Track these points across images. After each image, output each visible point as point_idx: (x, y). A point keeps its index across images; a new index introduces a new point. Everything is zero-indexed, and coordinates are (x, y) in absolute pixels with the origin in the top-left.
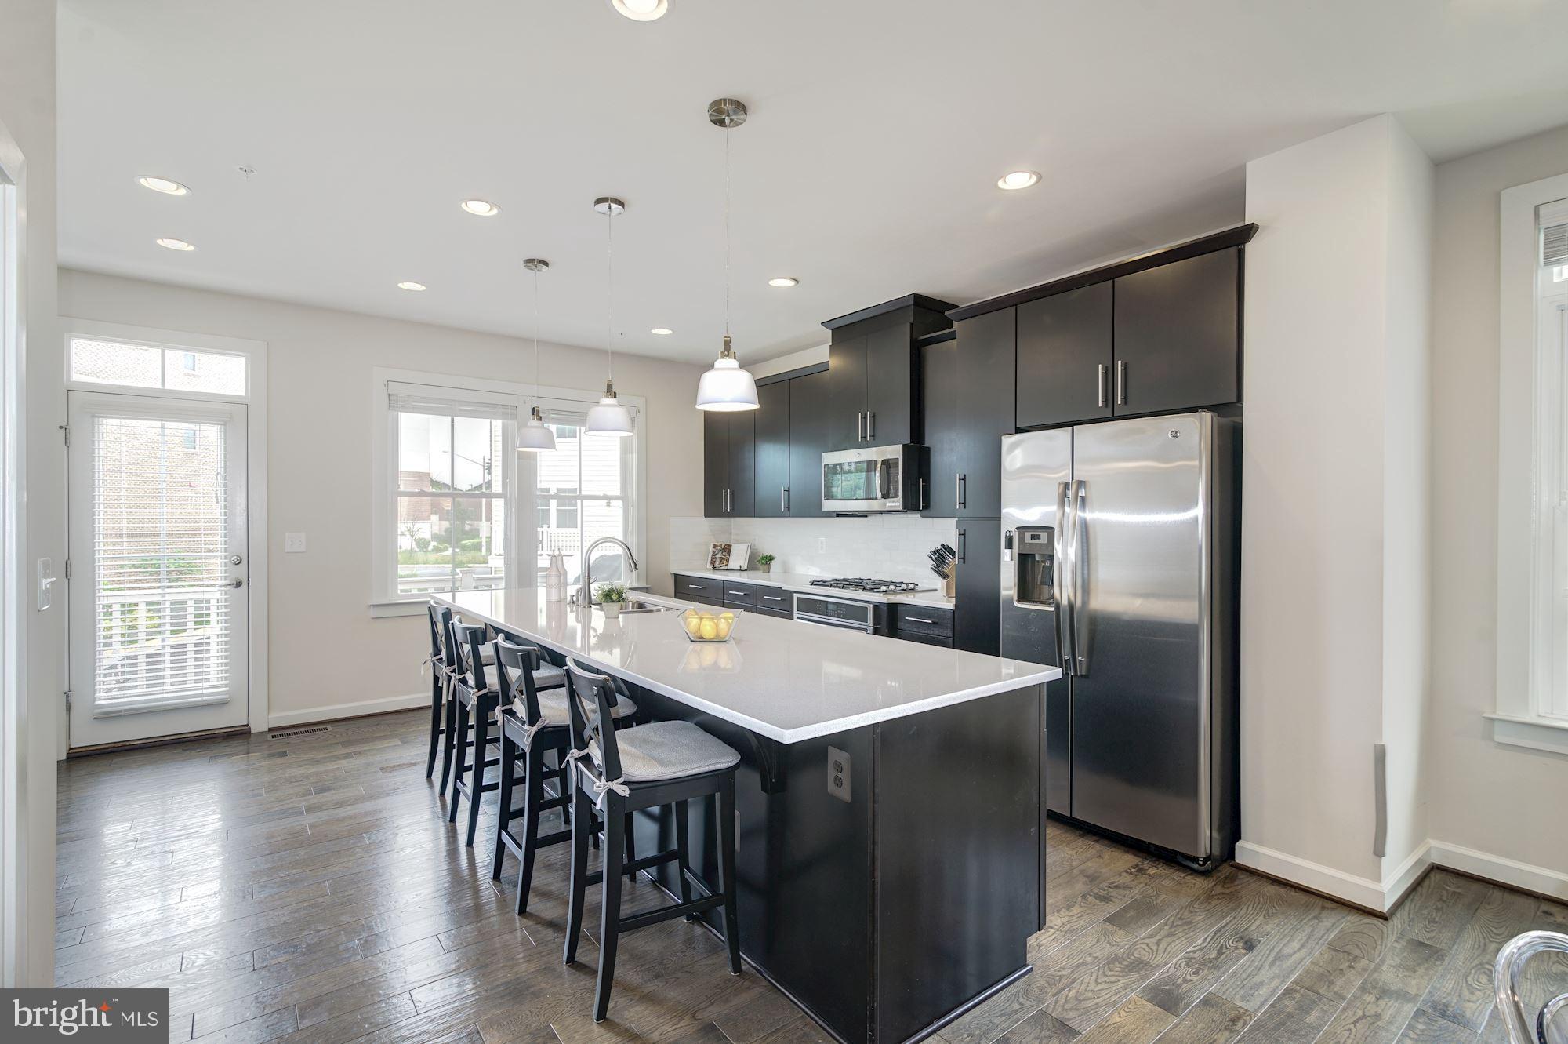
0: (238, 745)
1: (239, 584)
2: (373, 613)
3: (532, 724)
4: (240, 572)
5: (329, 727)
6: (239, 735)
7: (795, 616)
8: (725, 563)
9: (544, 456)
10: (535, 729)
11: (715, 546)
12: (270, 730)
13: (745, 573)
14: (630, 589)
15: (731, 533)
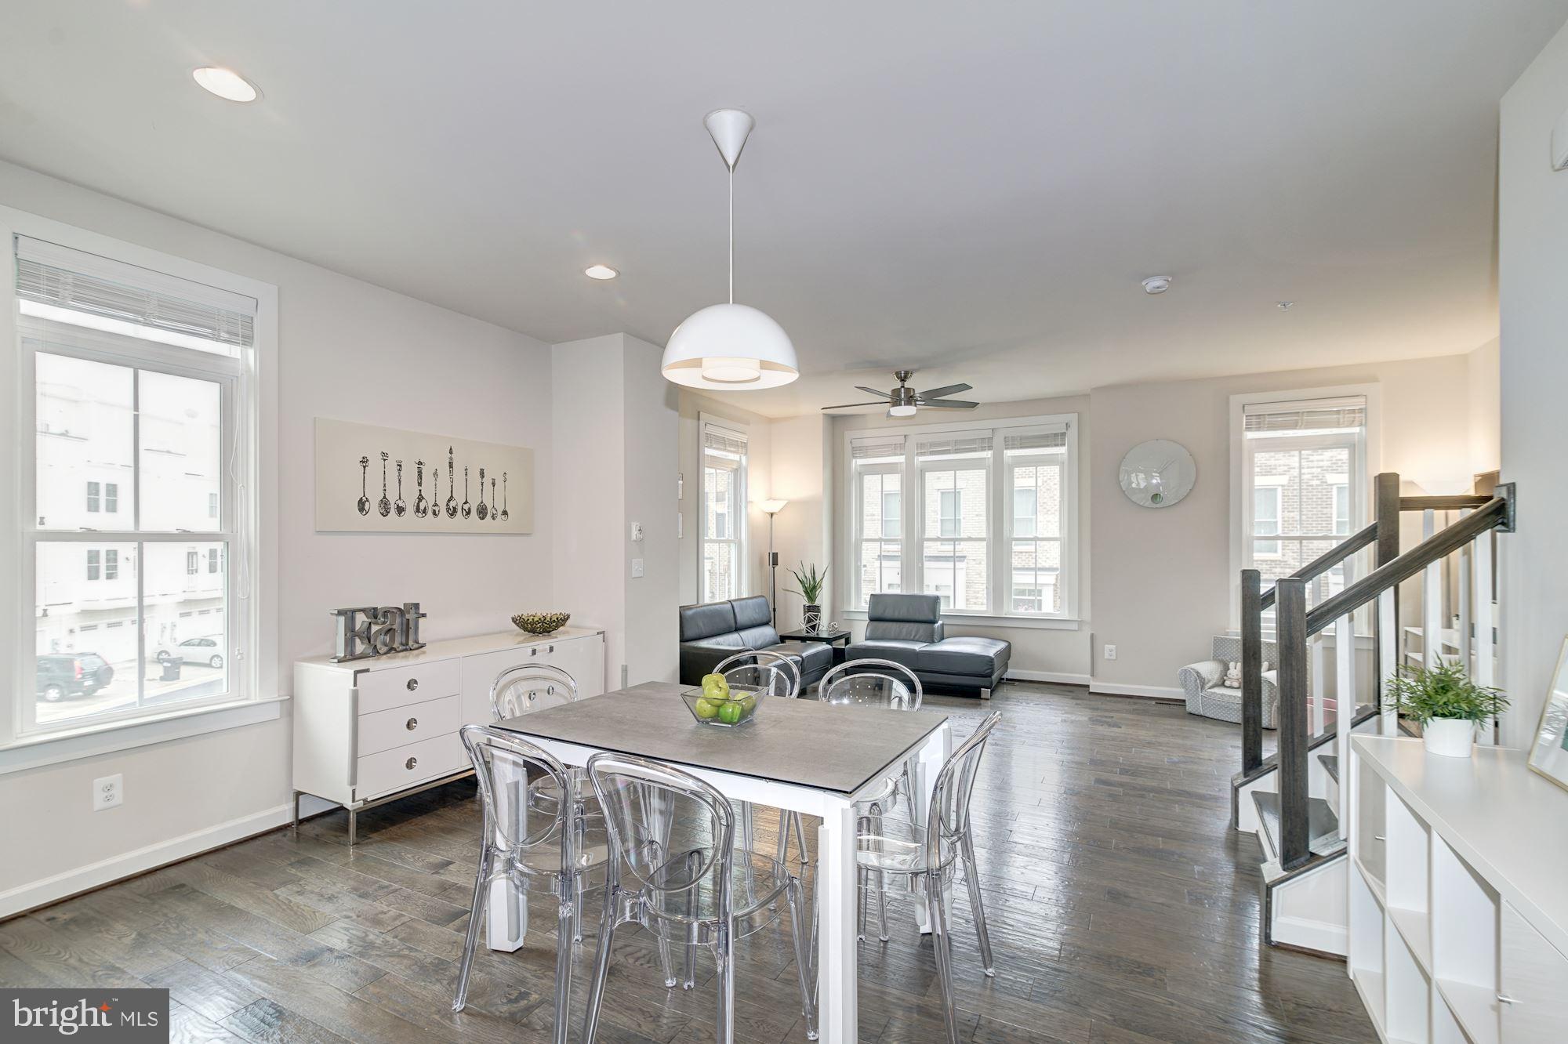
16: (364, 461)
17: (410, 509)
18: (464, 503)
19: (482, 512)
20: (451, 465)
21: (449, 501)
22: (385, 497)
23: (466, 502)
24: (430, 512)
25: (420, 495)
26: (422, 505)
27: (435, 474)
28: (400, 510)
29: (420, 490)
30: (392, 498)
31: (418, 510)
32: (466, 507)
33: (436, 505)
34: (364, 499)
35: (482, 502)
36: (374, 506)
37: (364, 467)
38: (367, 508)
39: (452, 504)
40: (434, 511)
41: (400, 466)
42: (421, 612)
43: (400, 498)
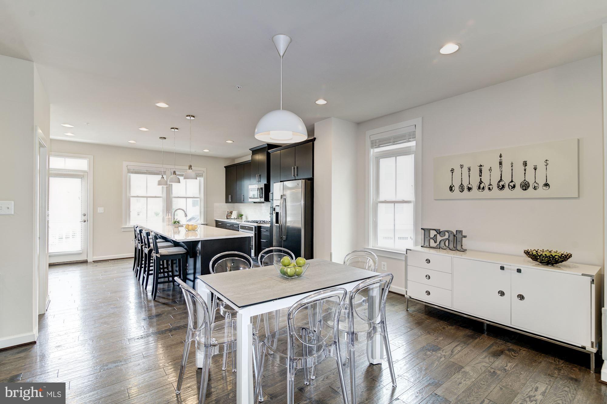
0: (84, 265)
1: (85, 221)
2: (123, 230)
3: (148, 248)
4: (85, 218)
5: (110, 261)
6: (85, 262)
7: (240, 230)
8: (230, 217)
9: (175, 186)
10: (149, 249)
11: (228, 212)
12: (93, 261)
13: (236, 220)
14: (201, 224)
15: (234, 208)
16: (452, 170)
17: (475, 188)
18: (511, 182)
19: (525, 186)
20: (501, 163)
21: (499, 182)
22: (462, 184)
23: (512, 181)
24: (486, 188)
25: (481, 181)
26: (482, 186)
27: (490, 170)
28: (469, 189)
29: (481, 179)
30: (465, 184)
31: (479, 188)
32: (512, 184)
33: (490, 185)
34: (452, 186)
35: (525, 180)
36: (456, 188)
37: (452, 173)
38: (453, 189)
39: (501, 184)
40: (489, 189)
41: (470, 169)
42: (463, 234)
43: (469, 184)
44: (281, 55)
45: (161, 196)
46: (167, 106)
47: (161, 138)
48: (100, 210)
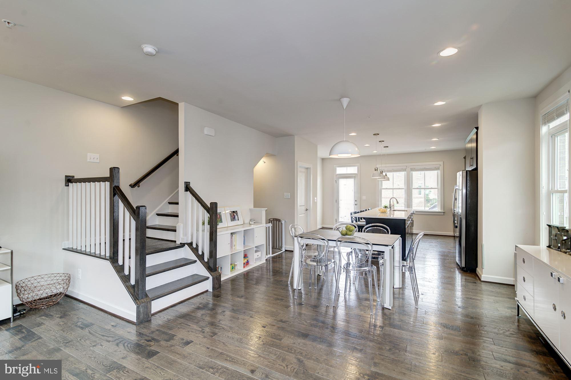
1: (356, 205)
4: (356, 203)
44: (345, 108)
45: (404, 187)
46: (356, 134)
47: (384, 147)
48: (364, 198)
